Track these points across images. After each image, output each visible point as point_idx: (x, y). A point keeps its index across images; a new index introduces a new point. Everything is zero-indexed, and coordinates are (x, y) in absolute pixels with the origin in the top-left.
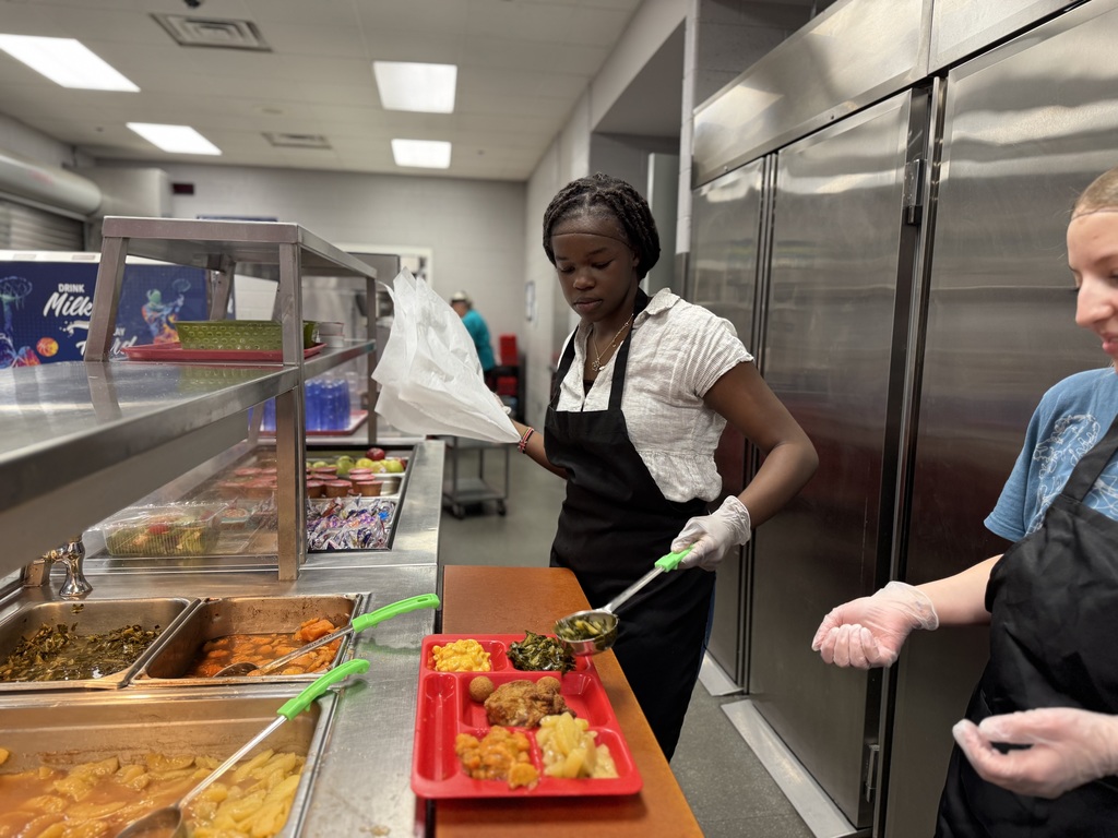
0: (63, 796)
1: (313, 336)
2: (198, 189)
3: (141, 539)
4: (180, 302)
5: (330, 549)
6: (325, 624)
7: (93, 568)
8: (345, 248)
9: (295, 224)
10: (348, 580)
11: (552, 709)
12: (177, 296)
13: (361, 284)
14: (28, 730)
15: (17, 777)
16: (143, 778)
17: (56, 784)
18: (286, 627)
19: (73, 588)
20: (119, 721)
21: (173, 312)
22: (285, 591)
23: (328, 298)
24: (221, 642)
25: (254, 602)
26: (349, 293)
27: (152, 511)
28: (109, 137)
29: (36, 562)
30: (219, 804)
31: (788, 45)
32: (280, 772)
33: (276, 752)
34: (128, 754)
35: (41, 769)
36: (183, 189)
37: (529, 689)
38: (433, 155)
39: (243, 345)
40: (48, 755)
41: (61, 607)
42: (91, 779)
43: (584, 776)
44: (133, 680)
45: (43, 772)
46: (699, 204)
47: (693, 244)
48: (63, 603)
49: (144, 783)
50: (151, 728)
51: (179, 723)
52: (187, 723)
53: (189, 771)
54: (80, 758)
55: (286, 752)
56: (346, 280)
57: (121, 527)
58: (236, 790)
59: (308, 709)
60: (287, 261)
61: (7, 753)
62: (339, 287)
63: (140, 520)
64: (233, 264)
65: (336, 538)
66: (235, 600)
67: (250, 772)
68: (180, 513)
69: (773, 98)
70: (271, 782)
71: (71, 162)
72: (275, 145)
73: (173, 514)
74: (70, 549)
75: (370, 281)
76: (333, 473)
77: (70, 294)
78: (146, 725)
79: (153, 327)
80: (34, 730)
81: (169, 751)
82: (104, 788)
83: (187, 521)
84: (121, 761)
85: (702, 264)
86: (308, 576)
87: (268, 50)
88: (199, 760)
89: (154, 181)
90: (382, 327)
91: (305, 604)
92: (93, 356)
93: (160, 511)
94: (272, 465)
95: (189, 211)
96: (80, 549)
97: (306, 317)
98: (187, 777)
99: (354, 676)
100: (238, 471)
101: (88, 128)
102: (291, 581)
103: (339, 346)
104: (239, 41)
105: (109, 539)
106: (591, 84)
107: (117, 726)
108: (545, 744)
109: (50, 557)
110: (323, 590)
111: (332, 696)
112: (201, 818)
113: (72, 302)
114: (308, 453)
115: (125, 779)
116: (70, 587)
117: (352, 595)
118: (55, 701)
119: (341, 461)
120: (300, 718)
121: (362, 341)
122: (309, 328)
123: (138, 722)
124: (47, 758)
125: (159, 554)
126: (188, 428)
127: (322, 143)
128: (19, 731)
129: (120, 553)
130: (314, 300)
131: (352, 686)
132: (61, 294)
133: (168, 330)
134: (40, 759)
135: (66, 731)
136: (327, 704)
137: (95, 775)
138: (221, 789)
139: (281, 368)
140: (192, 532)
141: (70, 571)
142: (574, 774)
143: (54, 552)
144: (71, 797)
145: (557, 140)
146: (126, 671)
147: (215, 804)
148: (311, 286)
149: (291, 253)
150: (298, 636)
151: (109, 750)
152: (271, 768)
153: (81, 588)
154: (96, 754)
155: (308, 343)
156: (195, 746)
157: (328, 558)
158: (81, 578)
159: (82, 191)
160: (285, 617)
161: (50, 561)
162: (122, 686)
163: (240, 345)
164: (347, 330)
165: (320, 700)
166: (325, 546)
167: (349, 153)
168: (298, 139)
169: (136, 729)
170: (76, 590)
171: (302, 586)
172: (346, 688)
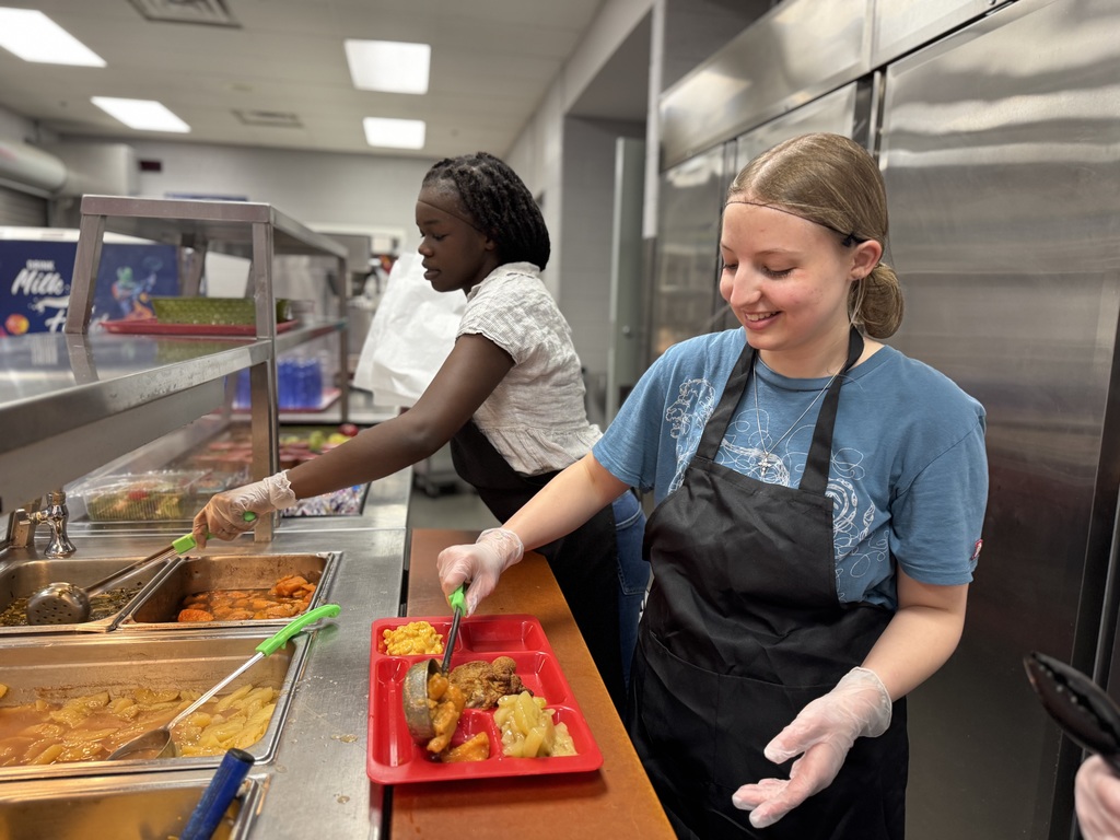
0: (59, 724)
1: (285, 312)
2: (166, 166)
3: (121, 505)
4: (152, 280)
5: (304, 515)
6: (299, 581)
7: (76, 531)
8: (316, 227)
9: (267, 204)
10: (321, 541)
11: (509, 688)
12: (146, 274)
13: (332, 264)
14: (24, 668)
15: (14, 709)
16: (133, 709)
17: (53, 714)
18: (261, 584)
19: (58, 547)
20: (111, 659)
21: (144, 291)
22: (261, 550)
23: (299, 277)
24: (201, 597)
25: (232, 560)
26: (320, 273)
27: (131, 479)
28: (73, 112)
29: (21, 523)
30: (203, 729)
31: (750, 33)
32: (259, 702)
33: (255, 687)
34: (118, 689)
35: (37, 702)
36: (150, 166)
37: (486, 669)
38: (407, 134)
39: (217, 321)
40: (43, 690)
41: (48, 566)
42: (84, 710)
43: (543, 754)
44: (120, 625)
45: (39, 705)
46: (666, 189)
47: (660, 227)
48: (49, 561)
49: (134, 712)
50: (139, 665)
51: (165, 661)
52: (172, 661)
53: (175, 703)
54: (73, 692)
55: (264, 687)
56: (319, 260)
57: (102, 493)
58: (219, 718)
59: (284, 647)
60: (260, 240)
61: (5, 688)
62: (311, 266)
63: (120, 487)
64: (205, 244)
65: (310, 507)
66: (214, 559)
67: (231, 704)
68: (159, 482)
69: (743, 85)
70: (251, 711)
71: (33, 136)
72: (245, 122)
73: (152, 482)
74: (55, 511)
75: (342, 261)
76: (306, 448)
77: (40, 272)
78: (134, 663)
79: (125, 306)
80: (30, 668)
81: (155, 686)
82: (96, 716)
83: (165, 487)
84: (112, 695)
85: (670, 248)
86: (283, 538)
87: (237, 27)
88: (183, 694)
89: (121, 158)
90: (354, 307)
91: (280, 562)
92: (73, 329)
93: (139, 479)
94: (246, 440)
95: (157, 190)
96: (64, 514)
97: (277, 294)
98: (173, 708)
99: (327, 620)
100: (214, 445)
101: (51, 102)
102: (267, 542)
103: (312, 322)
104: (208, 17)
105: (90, 505)
106: (565, 67)
107: (108, 664)
108: (503, 724)
109: (35, 519)
110: (297, 550)
111: (306, 636)
112: (188, 740)
113: (41, 280)
114: (281, 430)
115: (116, 709)
116: (55, 547)
117: (324, 554)
118: (48, 642)
119: (314, 437)
120: (277, 656)
121: (333, 319)
122: (281, 305)
123: (127, 660)
124: (43, 693)
125: (140, 519)
126: (172, 389)
127: (293, 121)
128: (16, 668)
129: (100, 517)
130: (285, 280)
131: (325, 628)
132: (30, 272)
133: (139, 308)
134: (36, 694)
135: (60, 669)
136: (301, 642)
137: (88, 707)
138: (205, 717)
139: (254, 342)
140: (171, 498)
141: (55, 532)
142: (533, 753)
143: (39, 513)
144: (67, 724)
145: (530, 123)
146: (114, 617)
147: (200, 728)
148: (283, 265)
149: (263, 232)
150: (273, 592)
151: (102, 685)
152: (251, 699)
153: (65, 548)
154: (87, 689)
155: (280, 319)
156: (180, 682)
157: (300, 523)
158: (65, 538)
159: (47, 167)
160: (261, 575)
161: (35, 522)
162: (111, 629)
163: (215, 320)
164: (318, 307)
165: (295, 639)
166: (299, 513)
167: (322, 131)
168: (269, 117)
169: (125, 667)
170: (61, 549)
171: (276, 546)
172: (318, 630)
